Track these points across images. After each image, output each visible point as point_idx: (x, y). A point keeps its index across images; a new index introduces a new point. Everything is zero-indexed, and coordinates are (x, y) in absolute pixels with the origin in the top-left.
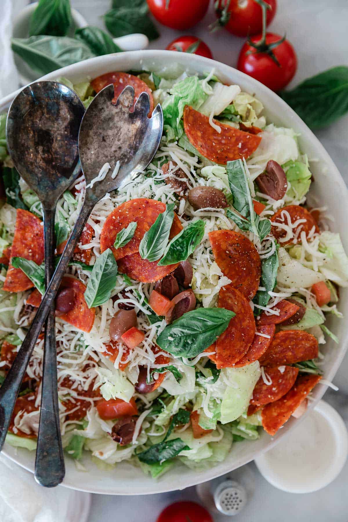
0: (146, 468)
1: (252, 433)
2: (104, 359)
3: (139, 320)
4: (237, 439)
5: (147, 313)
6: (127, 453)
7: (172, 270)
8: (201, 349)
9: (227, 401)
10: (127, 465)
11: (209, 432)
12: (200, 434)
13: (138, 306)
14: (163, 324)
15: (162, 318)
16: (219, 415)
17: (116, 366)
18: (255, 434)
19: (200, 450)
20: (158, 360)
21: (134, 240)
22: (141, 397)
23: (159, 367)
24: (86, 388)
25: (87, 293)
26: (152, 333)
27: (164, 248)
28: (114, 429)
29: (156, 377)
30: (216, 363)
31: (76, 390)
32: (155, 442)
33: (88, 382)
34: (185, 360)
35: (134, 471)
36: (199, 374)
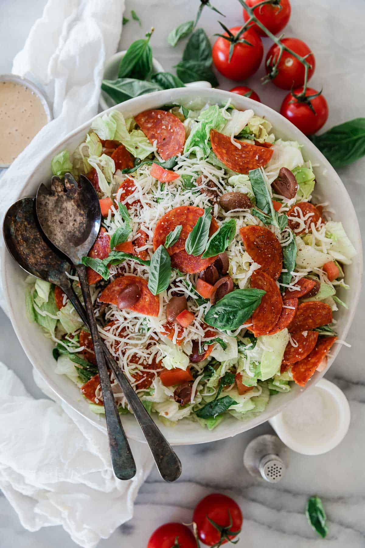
0: (203, 422)
1: (285, 387)
2: (163, 338)
3: (189, 304)
4: (273, 393)
5: (195, 297)
6: (187, 411)
7: (213, 261)
8: (241, 322)
9: (264, 362)
10: (187, 422)
11: (251, 389)
12: (244, 391)
13: (188, 293)
14: (209, 305)
15: (208, 300)
16: (259, 374)
17: (174, 342)
18: (288, 387)
19: (245, 403)
20: (208, 334)
21: (180, 240)
22: (194, 365)
23: (209, 339)
24: (150, 362)
25: (150, 283)
26: (200, 314)
27: (205, 245)
28: (175, 393)
29: (206, 348)
30: (254, 332)
31: (142, 364)
32: (208, 400)
33: (151, 357)
34: (229, 332)
35: (193, 425)
36: (240, 343)
